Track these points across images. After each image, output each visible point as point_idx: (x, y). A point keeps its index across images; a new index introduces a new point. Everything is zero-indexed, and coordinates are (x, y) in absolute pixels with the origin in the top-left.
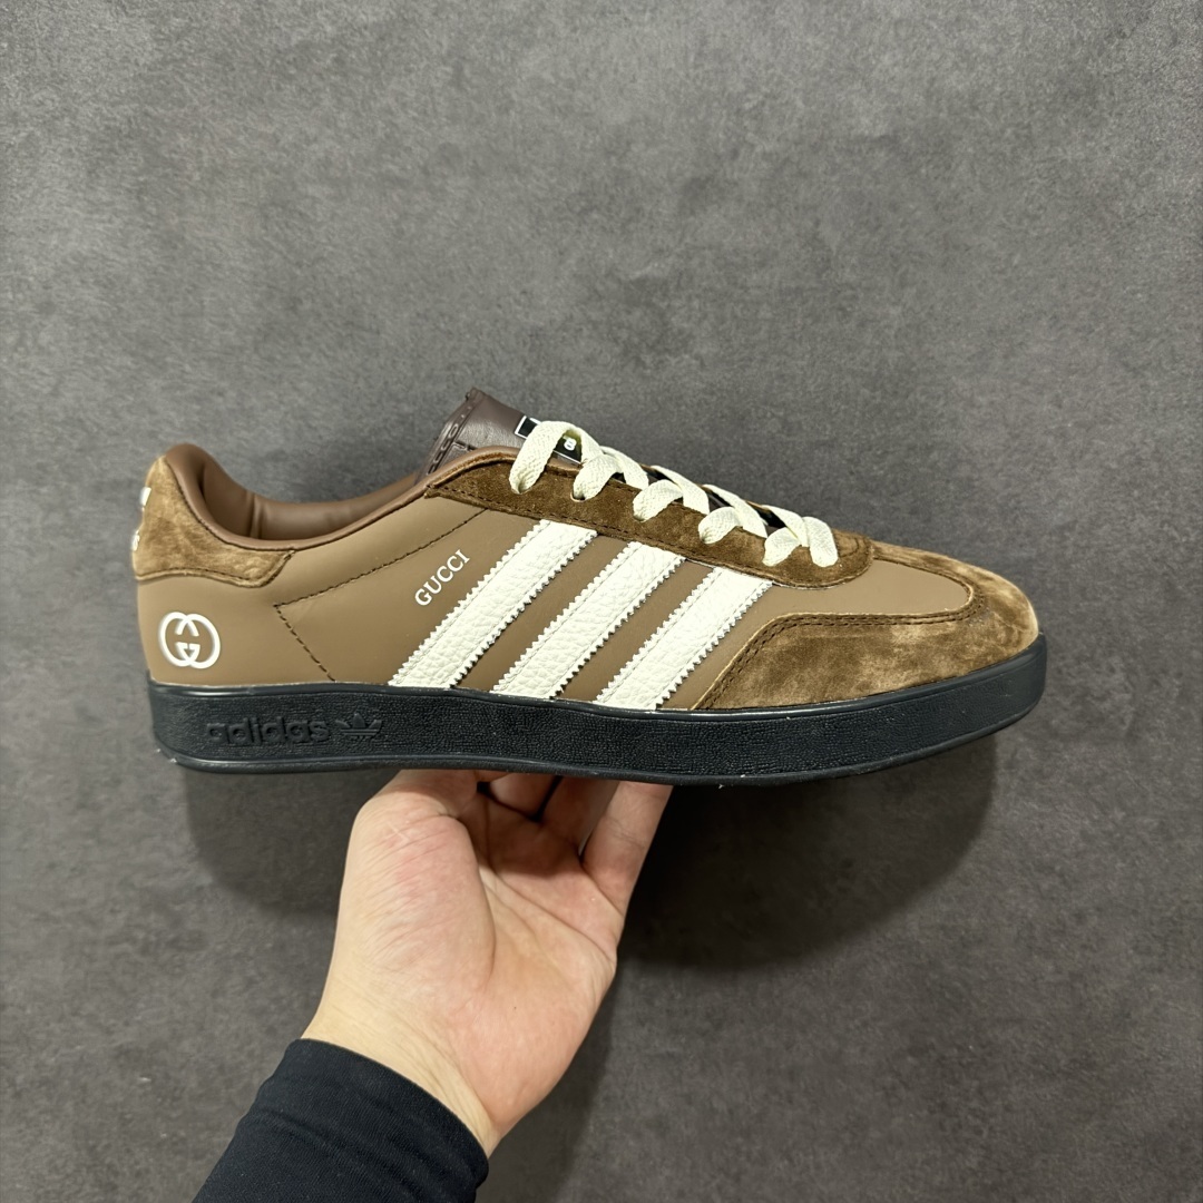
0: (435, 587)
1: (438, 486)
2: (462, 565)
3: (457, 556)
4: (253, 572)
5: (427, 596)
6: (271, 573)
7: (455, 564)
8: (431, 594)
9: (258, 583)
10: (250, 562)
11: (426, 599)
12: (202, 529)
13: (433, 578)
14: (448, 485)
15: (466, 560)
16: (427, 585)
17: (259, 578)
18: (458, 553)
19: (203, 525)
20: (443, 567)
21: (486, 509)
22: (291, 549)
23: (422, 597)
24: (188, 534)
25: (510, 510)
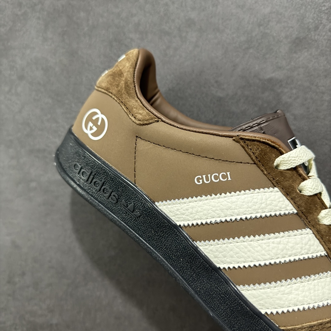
0: (207, 180)
1: (242, 139)
2: (226, 179)
3: (227, 174)
4: (139, 116)
5: (201, 181)
6: (145, 122)
7: (223, 177)
8: (203, 181)
9: (138, 122)
10: (141, 112)
11: (199, 182)
12: (133, 85)
13: (209, 175)
14: (246, 142)
15: (229, 179)
16: (204, 176)
17: (139, 120)
18: (228, 173)
19: (134, 84)
20: (217, 174)
21: (255, 164)
22: (161, 119)
23: (198, 180)
24: (126, 83)
25: (265, 173)
